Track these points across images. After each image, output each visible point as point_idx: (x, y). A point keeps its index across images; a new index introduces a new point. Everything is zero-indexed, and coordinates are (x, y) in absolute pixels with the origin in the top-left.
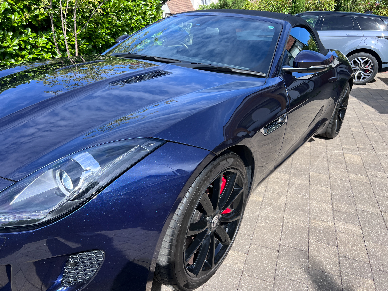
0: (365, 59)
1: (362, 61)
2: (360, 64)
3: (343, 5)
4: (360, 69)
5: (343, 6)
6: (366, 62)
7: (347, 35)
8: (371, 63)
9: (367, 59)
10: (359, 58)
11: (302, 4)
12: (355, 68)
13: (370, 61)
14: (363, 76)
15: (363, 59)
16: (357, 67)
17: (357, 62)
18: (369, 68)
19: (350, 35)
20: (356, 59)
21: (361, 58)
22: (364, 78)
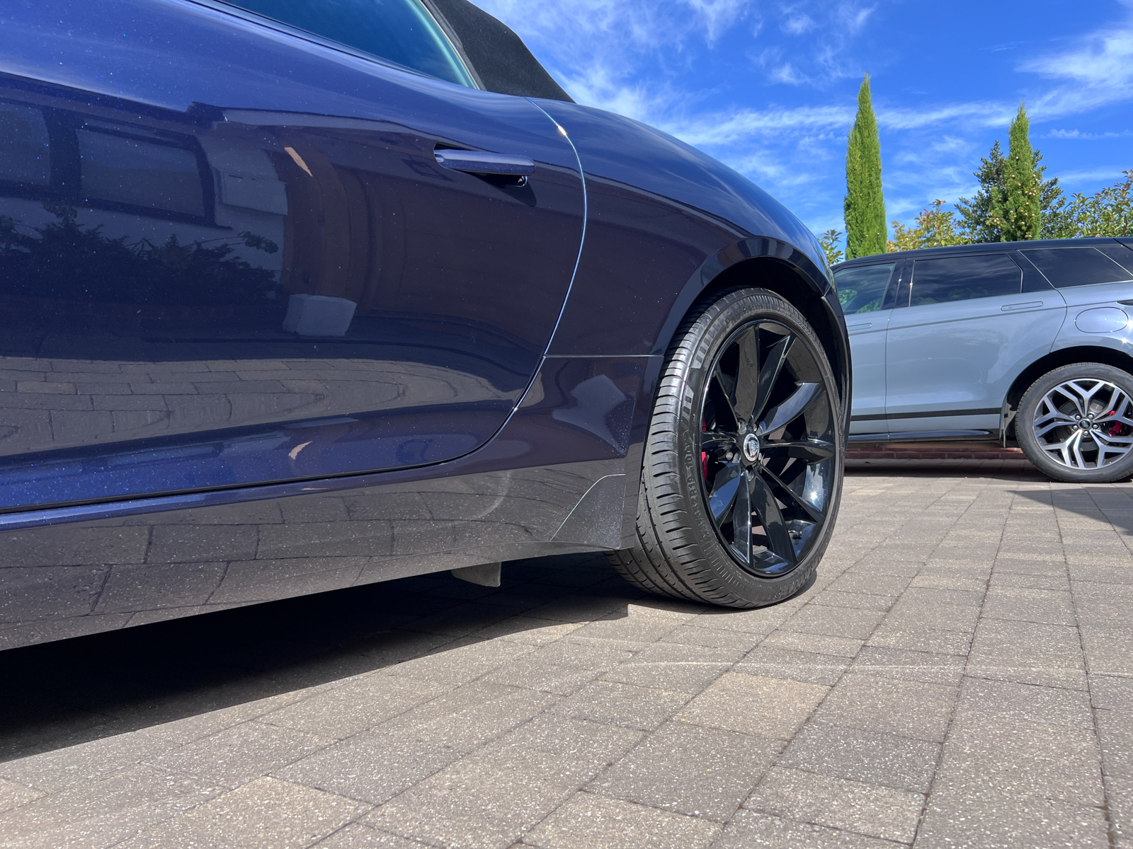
0: (1098, 382)
1: (1087, 395)
2: (1082, 405)
4: (1086, 425)
6: (1103, 396)
7: (1004, 308)
8: (1121, 397)
9: (1101, 383)
10: (1071, 384)
12: (1065, 420)
13: (1117, 391)
14: (1103, 449)
15: (1087, 386)
16: (1072, 417)
17: (1066, 400)
18: (1119, 416)
19: (1014, 307)
20: (1059, 389)
21: (1077, 383)
22: (1108, 456)
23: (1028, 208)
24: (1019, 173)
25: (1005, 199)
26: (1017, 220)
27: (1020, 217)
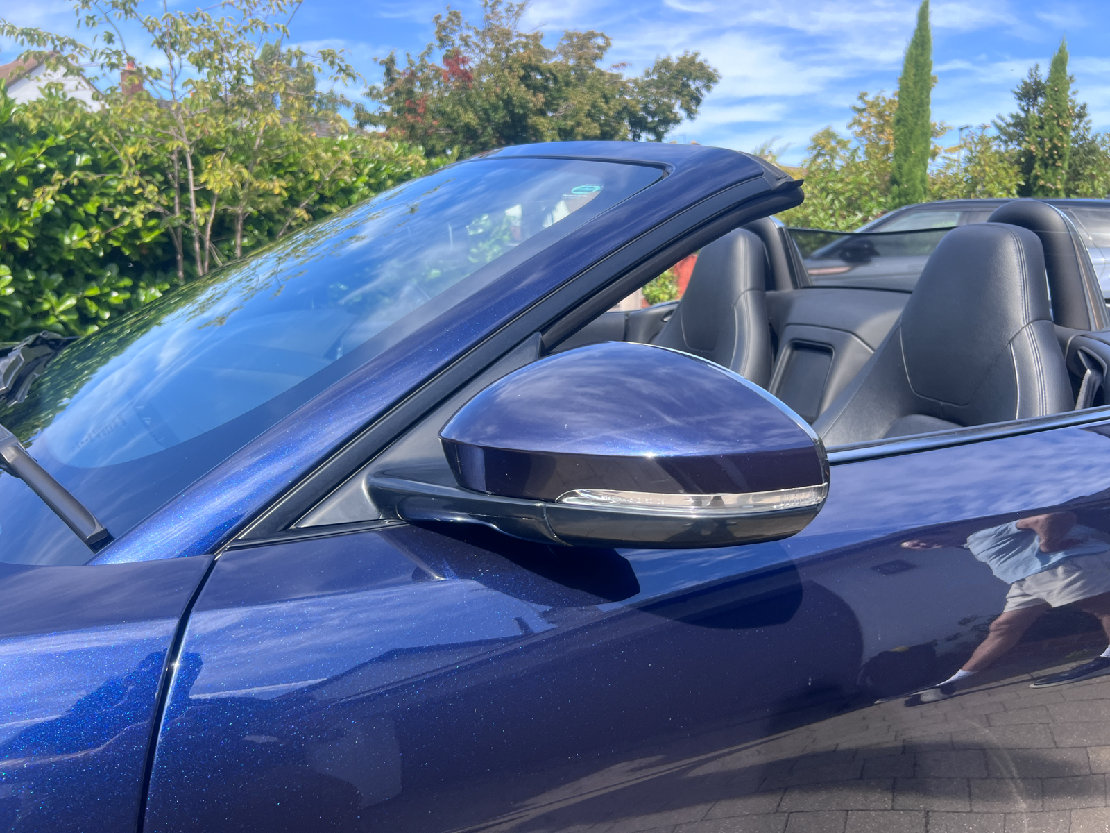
3: (1042, 182)
5: (1043, 187)
11: (920, 187)
23: (1061, 139)
24: (1057, 104)
25: (1041, 127)
26: (1051, 150)
27: (1055, 147)
